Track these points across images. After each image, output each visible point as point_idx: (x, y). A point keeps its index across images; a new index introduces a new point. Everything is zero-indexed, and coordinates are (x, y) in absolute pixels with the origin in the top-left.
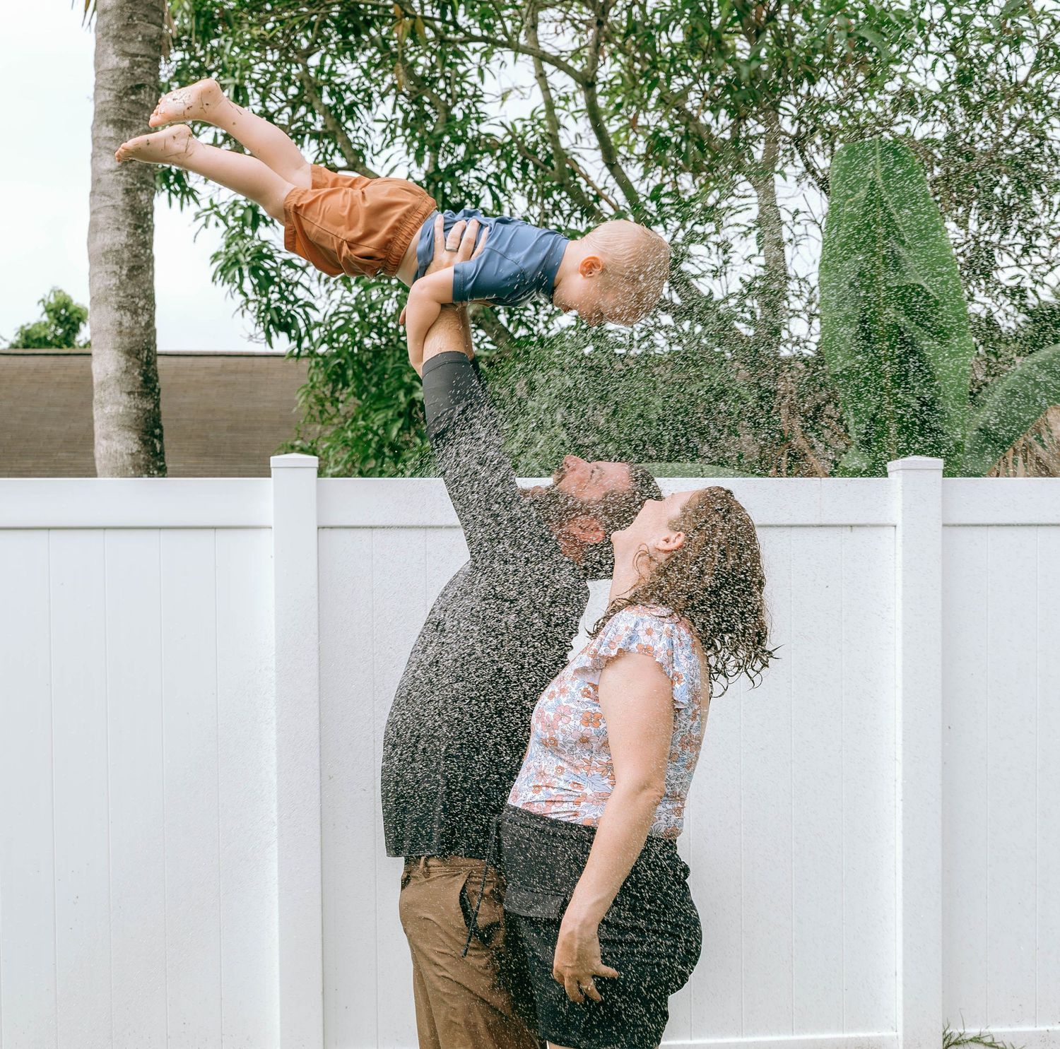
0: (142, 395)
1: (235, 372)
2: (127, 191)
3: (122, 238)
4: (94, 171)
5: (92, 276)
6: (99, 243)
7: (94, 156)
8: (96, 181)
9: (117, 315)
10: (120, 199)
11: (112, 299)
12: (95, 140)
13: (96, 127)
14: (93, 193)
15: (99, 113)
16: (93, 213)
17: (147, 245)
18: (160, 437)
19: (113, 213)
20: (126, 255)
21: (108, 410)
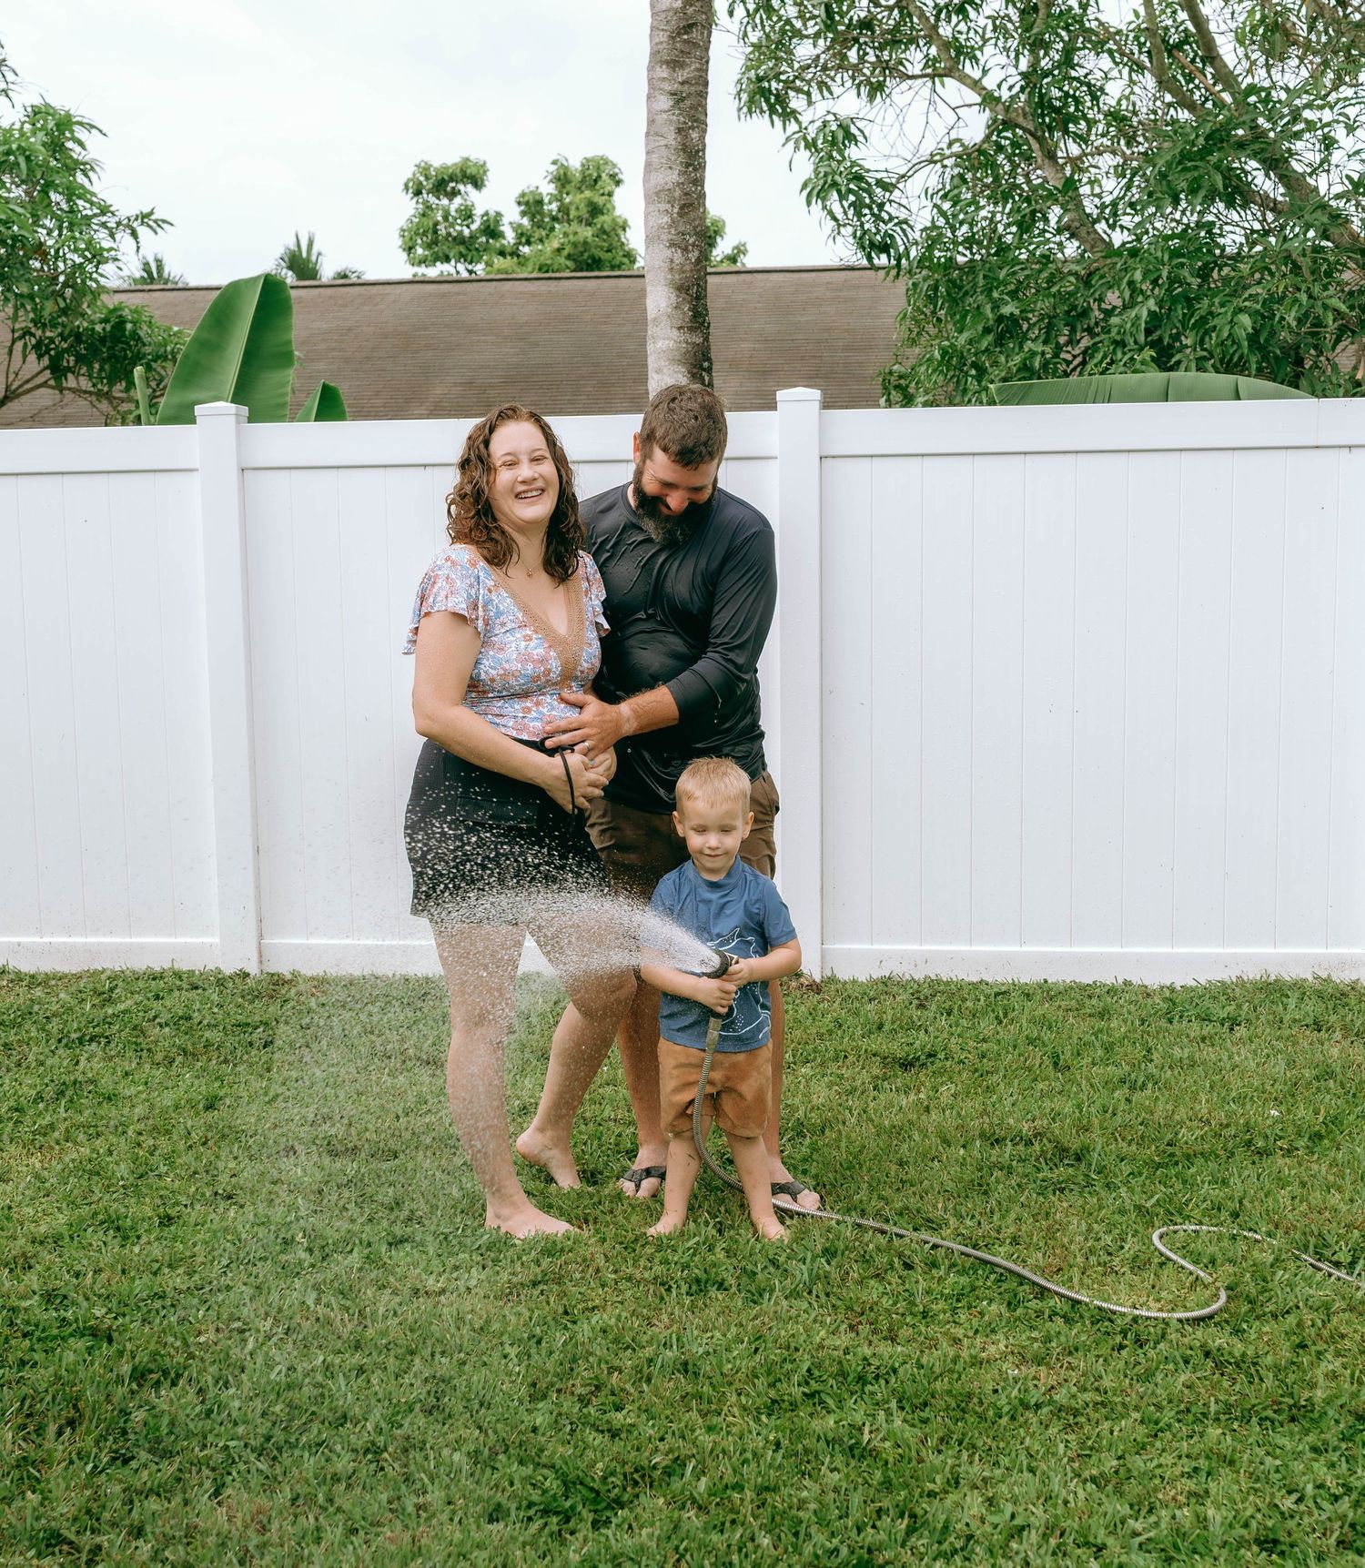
0: (691, 329)
1: (857, 287)
2: (679, 131)
3: (673, 177)
4: (649, 112)
5: (647, 215)
6: (653, 182)
7: (649, 97)
8: (651, 122)
9: (668, 253)
10: (671, 138)
11: (664, 237)
12: (650, 80)
13: (651, 69)
14: (647, 134)
15: (654, 54)
16: (648, 153)
17: (699, 182)
18: (709, 370)
19: (664, 152)
20: (677, 193)
21: (659, 345)
